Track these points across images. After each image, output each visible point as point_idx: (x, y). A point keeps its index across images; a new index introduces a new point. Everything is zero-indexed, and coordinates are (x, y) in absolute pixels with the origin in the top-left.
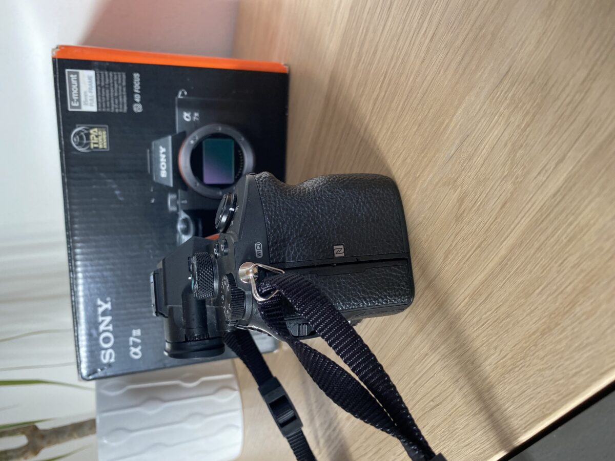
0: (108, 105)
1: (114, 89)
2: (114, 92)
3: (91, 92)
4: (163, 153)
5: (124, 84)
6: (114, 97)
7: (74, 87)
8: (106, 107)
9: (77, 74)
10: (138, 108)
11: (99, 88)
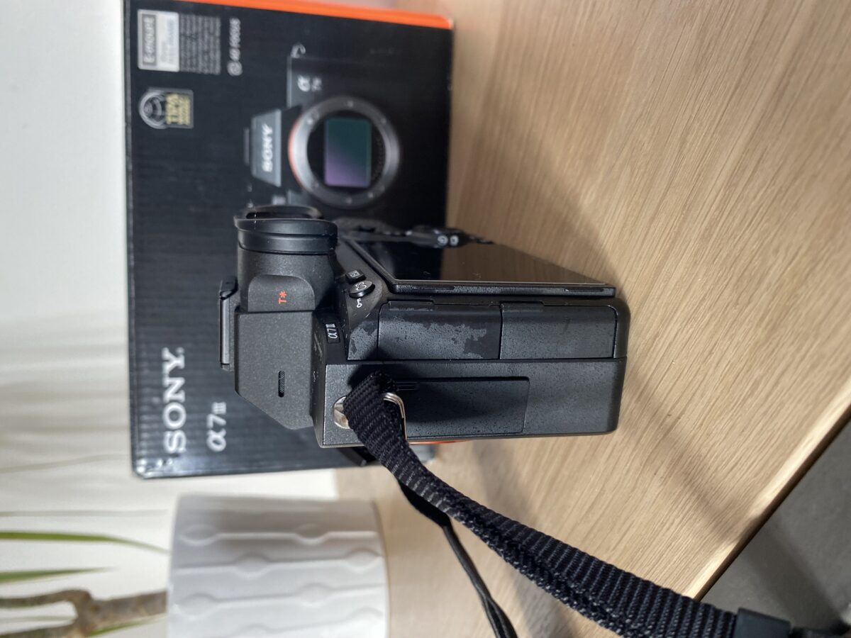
0: (194, 63)
1: (203, 41)
2: (203, 46)
4: (269, 135)
5: (217, 34)
6: (203, 53)
7: (149, 36)
8: (192, 65)
9: (154, 17)
11: (183, 39)
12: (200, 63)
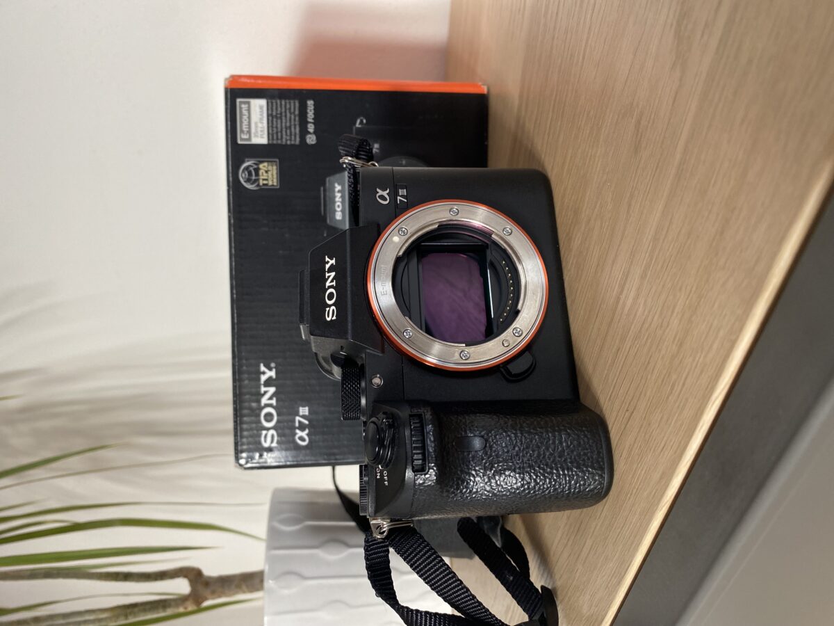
0: (279, 137)
1: (286, 120)
2: (286, 123)
3: (262, 123)
4: (339, 191)
5: (297, 112)
6: (286, 128)
7: (245, 117)
8: (277, 139)
9: (249, 103)
10: (311, 140)
11: (270, 118)
12: (284, 136)
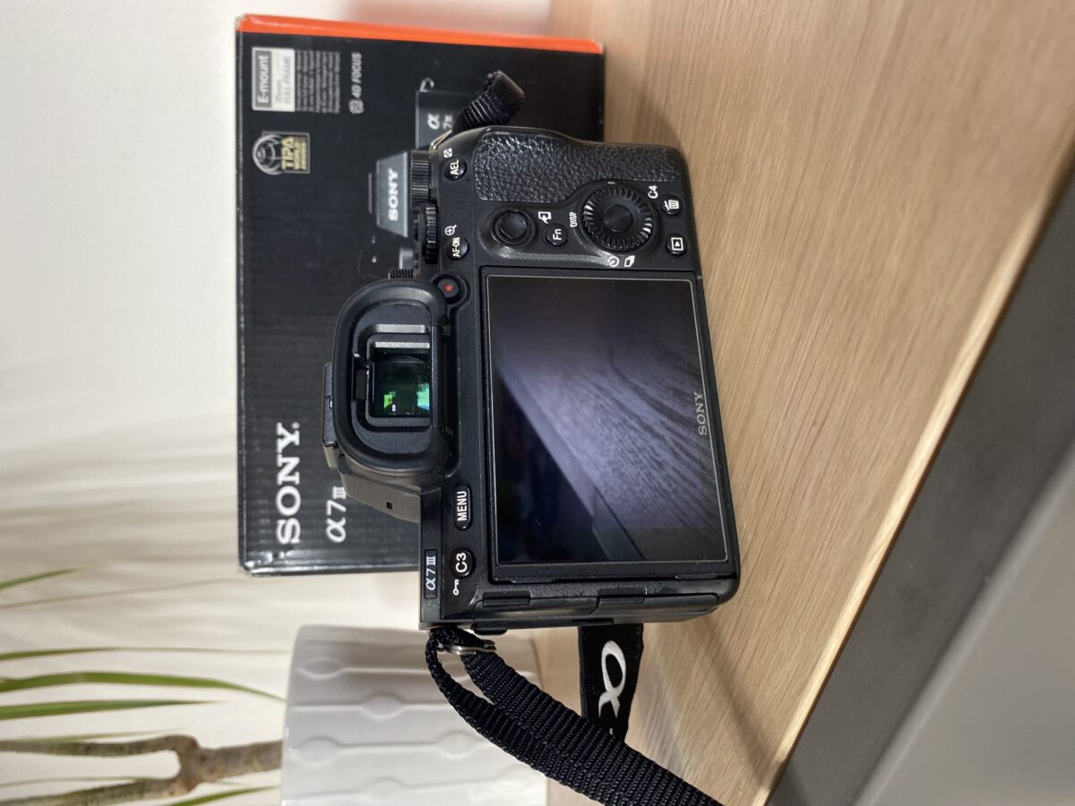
0: (312, 102)
1: (321, 78)
2: (321, 83)
3: (287, 82)
4: (394, 180)
5: (337, 69)
6: (322, 90)
7: (264, 74)
8: (309, 105)
9: (269, 54)
10: (356, 107)
11: (299, 76)
12: (318, 101)
